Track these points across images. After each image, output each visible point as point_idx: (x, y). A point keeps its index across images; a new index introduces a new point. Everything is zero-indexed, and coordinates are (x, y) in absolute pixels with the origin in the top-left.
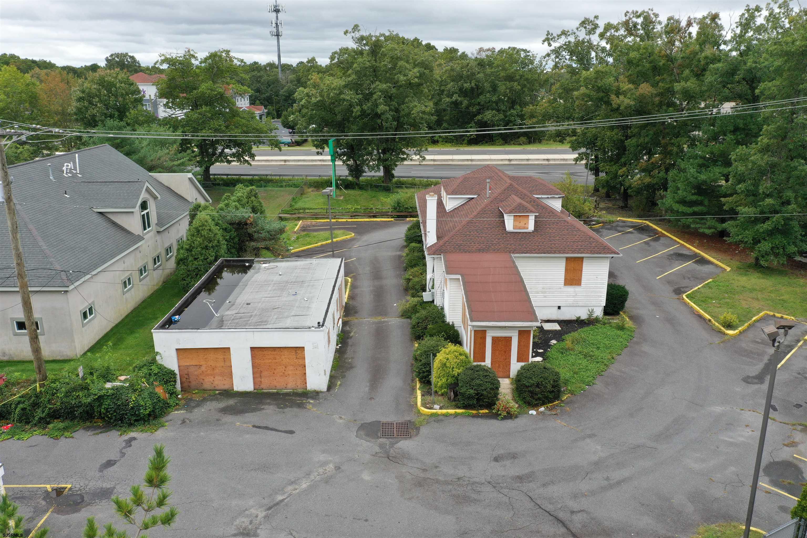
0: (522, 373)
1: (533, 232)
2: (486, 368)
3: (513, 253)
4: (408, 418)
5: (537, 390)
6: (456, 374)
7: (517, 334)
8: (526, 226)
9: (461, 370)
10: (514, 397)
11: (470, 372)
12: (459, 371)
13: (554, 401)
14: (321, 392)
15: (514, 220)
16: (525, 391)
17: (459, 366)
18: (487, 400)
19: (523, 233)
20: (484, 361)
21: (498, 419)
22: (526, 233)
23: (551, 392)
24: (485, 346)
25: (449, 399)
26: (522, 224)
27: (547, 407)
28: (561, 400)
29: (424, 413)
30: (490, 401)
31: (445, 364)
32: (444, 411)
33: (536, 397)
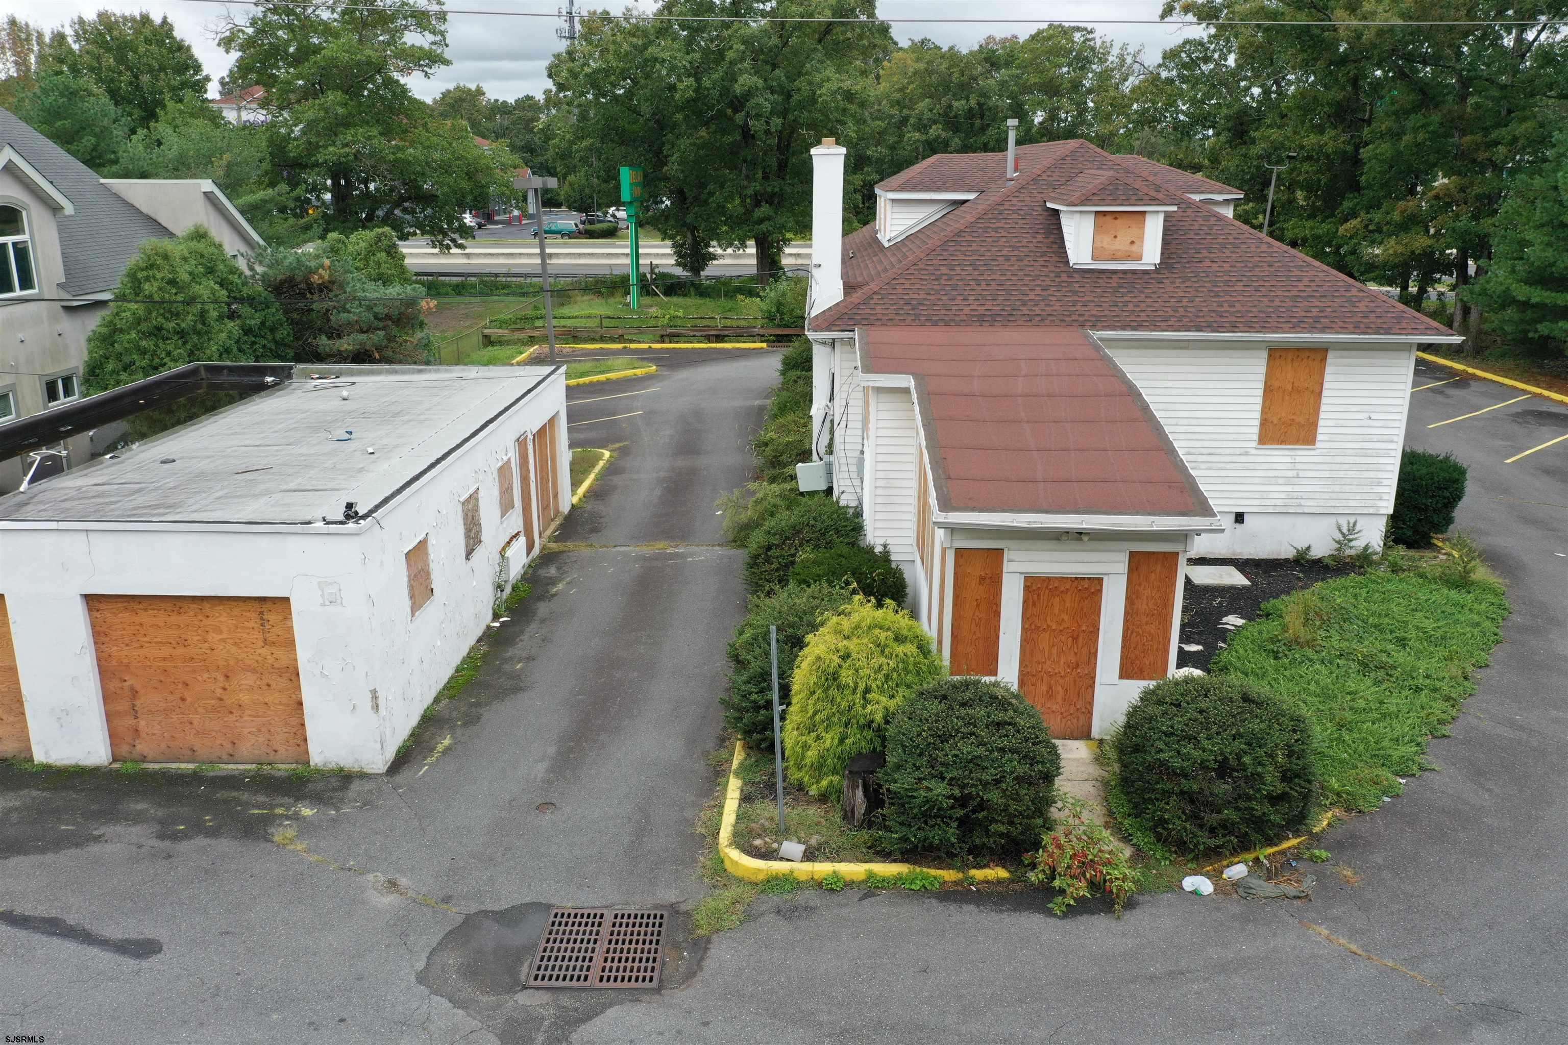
0: (1151, 719)
1: (1157, 270)
2: (1000, 693)
3: (1094, 327)
4: (670, 896)
5: (1223, 788)
6: (879, 717)
7: (1123, 568)
8: (1134, 248)
9: (899, 699)
10: (1110, 814)
11: (935, 707)
12: (892, 704)
13: (1281, 838)
14: (363, 776)
15: (1097, 229)
16: (1167, 794)
17: (889, 681)
18: (1002, 828)
19: (1125, 272)
20: (994, 673)
21: (1050, 913)
22: (1134, 272)
23: (1274, 800)
24: (998, 614)
25: (848, 816)
26: (1121, 244)
27: (1257, 860)
28: (1310, 833)
29: (739, 873)
30: (1015, 831)
31: (835, 676)
32: (823, 868)
33: (1212, 819)
